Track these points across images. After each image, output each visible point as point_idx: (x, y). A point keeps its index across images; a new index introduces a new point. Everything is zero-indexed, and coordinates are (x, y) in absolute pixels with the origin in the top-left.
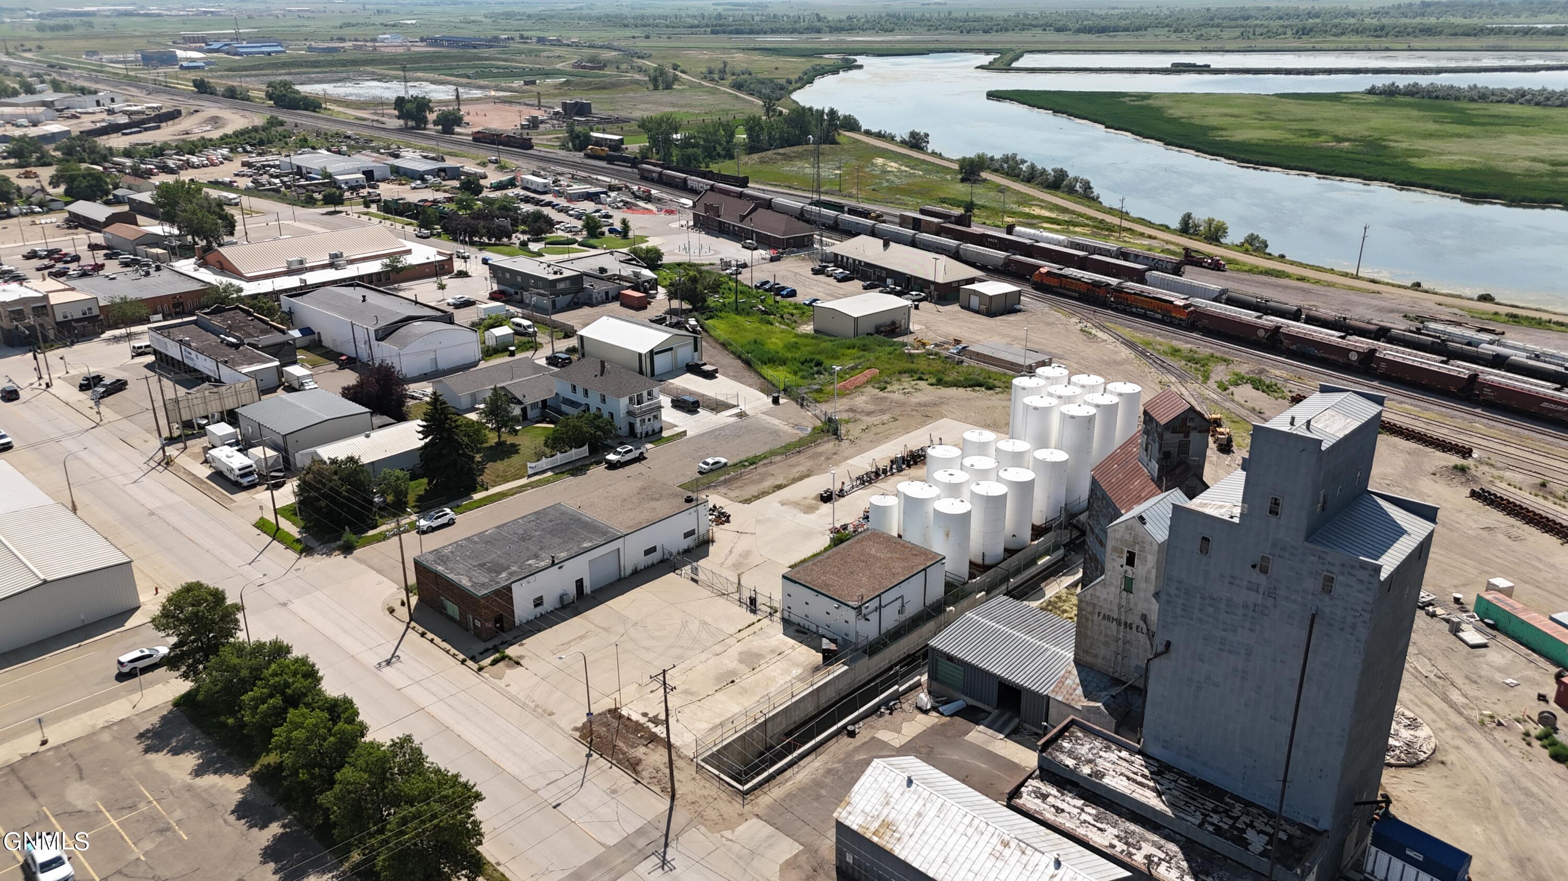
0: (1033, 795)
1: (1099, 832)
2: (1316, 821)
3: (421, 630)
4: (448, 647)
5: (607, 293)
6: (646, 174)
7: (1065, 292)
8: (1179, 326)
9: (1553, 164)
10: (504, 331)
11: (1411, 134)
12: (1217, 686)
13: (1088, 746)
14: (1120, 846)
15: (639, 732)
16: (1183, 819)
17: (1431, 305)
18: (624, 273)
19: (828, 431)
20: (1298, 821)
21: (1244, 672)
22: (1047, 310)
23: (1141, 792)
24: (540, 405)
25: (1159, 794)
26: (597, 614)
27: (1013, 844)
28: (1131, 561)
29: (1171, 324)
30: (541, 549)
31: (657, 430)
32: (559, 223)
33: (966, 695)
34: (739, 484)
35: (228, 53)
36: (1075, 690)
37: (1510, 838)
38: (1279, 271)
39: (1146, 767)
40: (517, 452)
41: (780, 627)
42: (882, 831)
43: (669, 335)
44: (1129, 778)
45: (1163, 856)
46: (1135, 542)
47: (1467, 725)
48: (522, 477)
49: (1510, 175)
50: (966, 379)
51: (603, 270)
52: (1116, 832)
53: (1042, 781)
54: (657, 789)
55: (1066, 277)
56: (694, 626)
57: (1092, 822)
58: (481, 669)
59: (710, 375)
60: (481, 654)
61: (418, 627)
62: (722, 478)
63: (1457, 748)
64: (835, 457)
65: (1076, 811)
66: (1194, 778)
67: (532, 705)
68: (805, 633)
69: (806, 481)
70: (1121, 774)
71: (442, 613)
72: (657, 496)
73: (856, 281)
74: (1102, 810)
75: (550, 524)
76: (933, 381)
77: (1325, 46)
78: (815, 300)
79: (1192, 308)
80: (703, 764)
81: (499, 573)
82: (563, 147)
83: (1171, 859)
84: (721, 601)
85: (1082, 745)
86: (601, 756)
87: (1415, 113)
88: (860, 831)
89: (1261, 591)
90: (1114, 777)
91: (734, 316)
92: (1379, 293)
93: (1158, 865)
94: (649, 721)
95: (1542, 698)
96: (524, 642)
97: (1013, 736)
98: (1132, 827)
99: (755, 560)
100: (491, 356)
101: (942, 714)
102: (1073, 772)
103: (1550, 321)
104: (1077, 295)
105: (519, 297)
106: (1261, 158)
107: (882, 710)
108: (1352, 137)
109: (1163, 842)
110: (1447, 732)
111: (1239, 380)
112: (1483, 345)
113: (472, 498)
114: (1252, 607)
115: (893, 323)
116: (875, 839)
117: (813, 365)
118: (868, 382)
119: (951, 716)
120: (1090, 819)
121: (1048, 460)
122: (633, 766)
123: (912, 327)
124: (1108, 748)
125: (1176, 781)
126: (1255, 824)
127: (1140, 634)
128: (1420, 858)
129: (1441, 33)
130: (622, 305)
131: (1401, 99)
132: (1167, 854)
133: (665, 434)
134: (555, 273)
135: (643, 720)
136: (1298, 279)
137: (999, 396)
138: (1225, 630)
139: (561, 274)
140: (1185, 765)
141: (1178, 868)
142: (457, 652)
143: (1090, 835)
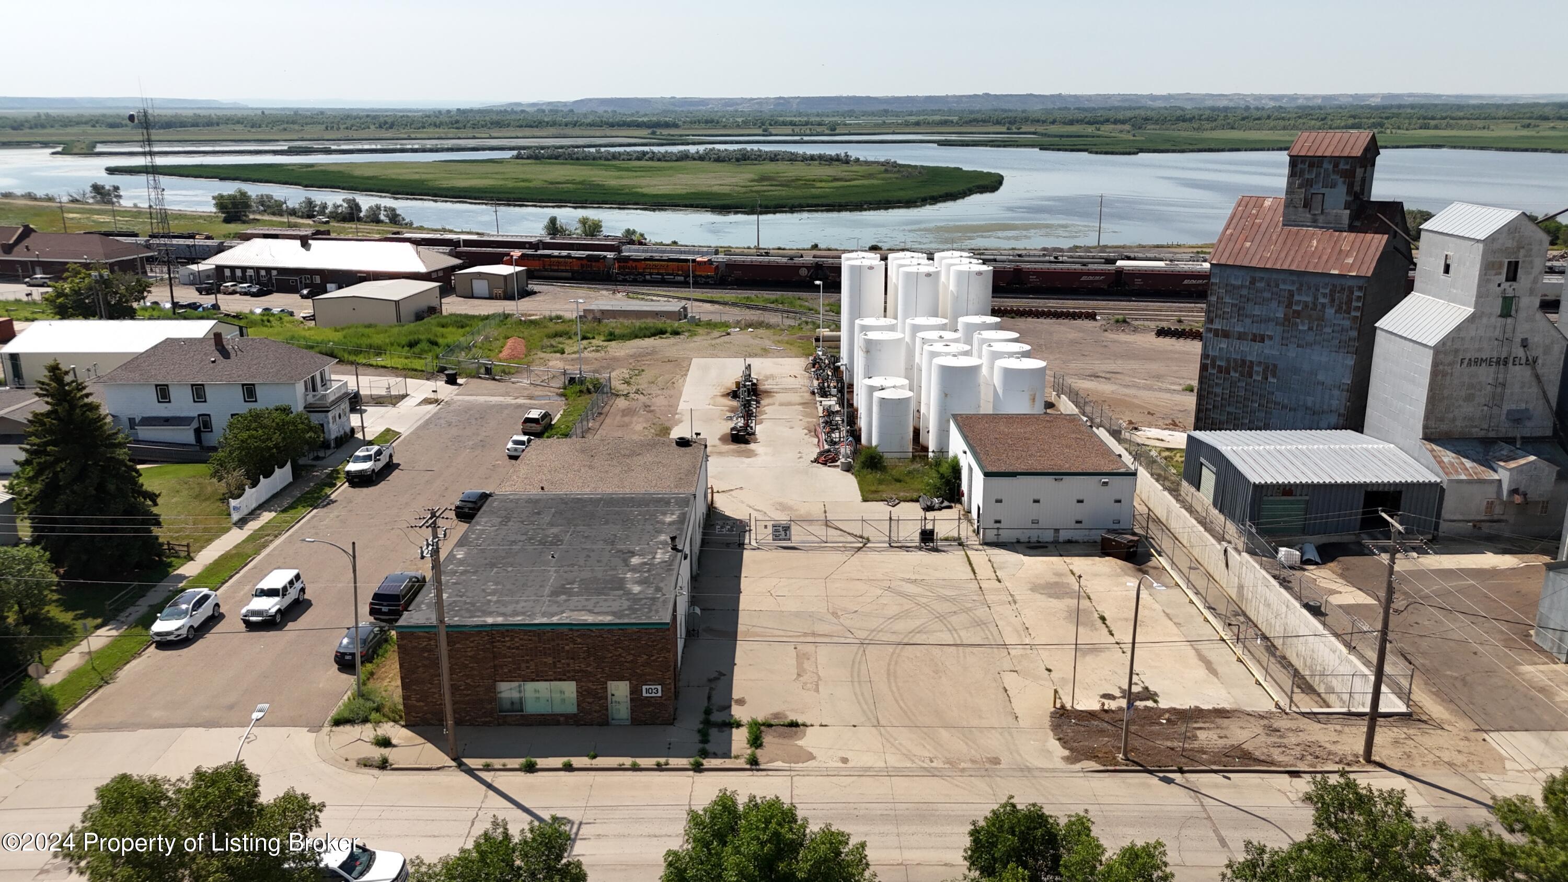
3: (512, 762)
15: (1151, 718)
19: (590, 392)
22: (560, 289)
26: (751, 623)
28: (1512, 276)
31: (348, 433)
33: (1313, 535)
36: (1463, 464)
41: (1003, 552)
46: (1519, 248)
48: (225, 529)
55: (548, 257)
56: (911, 589)
58: (754, 762)
60: (705, 742)
61: (495, 762)
64: (653, 408)
67: (939, 764)
68: (1045, 547)
75: (546, 516)
76: (606, 338)
80: (1302, 710)
84: (871, 555)
86: (1184, 771)
94: (1132, 701)
101: (1316, 563)
113: (184, 575)
115: (432, 309)
119: (1331, 560)
122: (1243, 759)
127: (1517, 368)
131: (549, 161)
133: (365, 434)
135: (1122, 703)
137: (698, 338)
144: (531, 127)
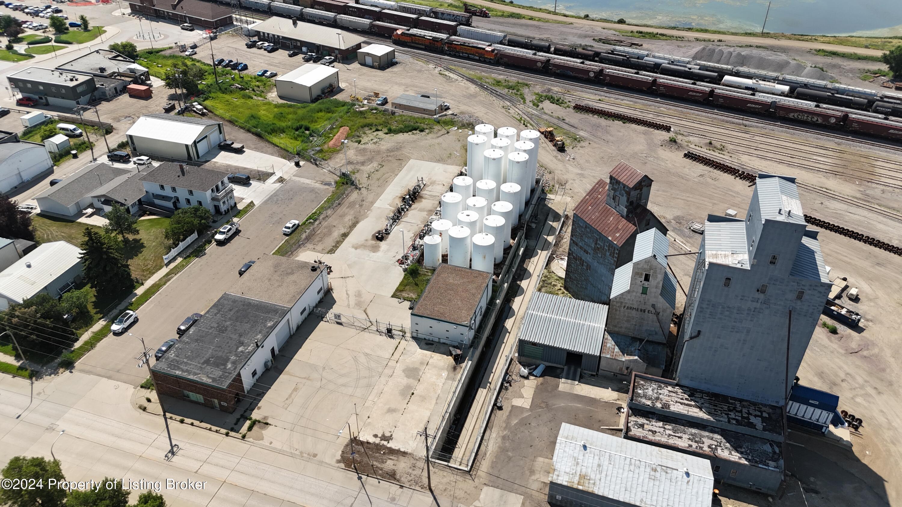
0: (636, 427)
1: (680, 440)
2: (777, 402)
3: (179, 418)
4: (209, 426)
5: (115, 89)
7: (415, 45)
8: (490, 63)
10: (59, 139)
12: (727, 349)
13: (650, 389)
14: (694, 445)
15: (380, 450)
16: (719, 421)
17: (600, 29)
18: (121, 71)
19: (347, 184)
20: (767, 404)
21: (744, 340)
22: (411, 60)
23: (692, 410)
24: (137, 203)
25: (701, 409)
26: (292, 367)
27: (659, 469)
28: (647, 278)
29: (485, 62)
30: (240, 336)
31: (233, 205)
32: (25, 22)
33: (545, 361)
34: (317, 239)
36: (614, 349)
38: (517, 14)
39: (684, 393)
40: (142, 246)
41: (414, 344)
42: (582, 481)
43: (203, 127)
44: (681, 404)
45: (716, 443)
46: (650, 269)
48: (161, 267)
50: (405, 127)
51: (103, 70)
52: (687, 436)
53: (636, 416)
54: (418, 488)
55: (414, 35)
56: (362, 359)
57: (673, 434)
58: (244, 437)
59: (239, 151)
60: (236, 424)
61: (174, 416)
62: (304, 236)
64: (364, 203)
65: (662, 430)
66: (709, 392)
67: (297, 453)
68: (432, 344)
69: (359, 226)
70: (676, 402)
71: (184, 400)
72: (289, 271)
73: (280, 50)
74: (674, 425)
75: (232, 313)
76: (387, 131)
78: (266, 72)
79: (496, 52)
80: (433, 460)
81: (225, 365)
83: (720, 444)
84: (366, 334)
85: (647, 389)
86: (368, 476)
88: (569, 485)
89: (760, 301)
90: (674, 405)
91: (221, 95)
92: (572, 24)
93: (716, 449)
94: (381, 440)
96: (259, 405)
97: (581, 380)
98: (694, 431)
99: (366, 297)
100: (59, 161)
101: (536, 376)
102: (653, 407)
103: (657, 34)
104: (423, 47)
105: (44, 101)
107: (506, 385)
109: (711, 435)
111: (540, 98)
112: (646, 58)
113: (136, 295)
114: (753, 310)
115: (331, 85)
116: (580, 488)
117: (303, 129)
118: (346, 138)
119: (542, 376)
120: (671, 432)
121: (511, 192)
122: (392, 476)
123: (342, 85)
124: (660, 387)
125: (703, 398)
126: (751, 412)
127: (650, 314)
128: (817, 403)
130: (131, 96)
132: (717, 441)
133: (240, 207)
134: (72, 80)
135: (377, 441)
136: (530, 19)
137: (431, 135)
138: (735, 322)
139: (76, 80)
140: (703, 387)
141: (726, 448)
142: (218, 429)
143: (675, 442)
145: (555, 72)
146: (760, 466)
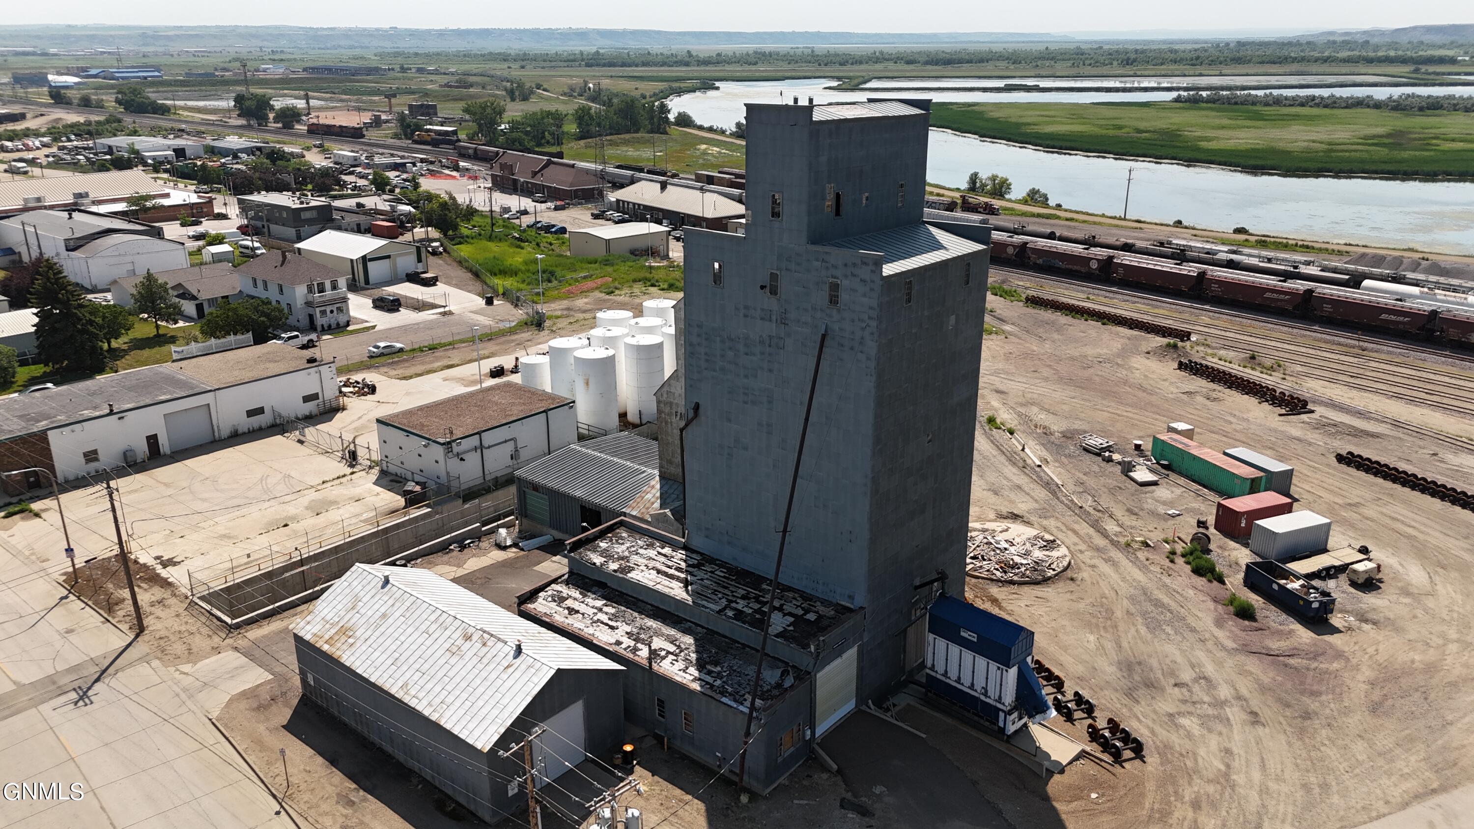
0: (550, 599)
1: (610, 631)
2: (851, 598)
5: (358, 225)
6: (463, 151)
9: (1329, 144)
10: (223, 248)
11: (1204, 126)
13: (627, 545)
14: (628, 643)
15: (141, 573)
18: (383, 209)
19: (532, 324)
20: (834, 601)
23: (667, 583)
24: (219, 302)
25: (686, 585)
26: (169, 470)
27: (476, 636)
33: (554, 528)
34: (407, 365)
35: (105, 78)
36: (653, 503)
37: (1125, 644)
38: (1054, 215)
39: (685, 561)
41: (374, 478)
42: (337, 638)
44: (659, 572)
45: (672, 648)
47: (1109, 546)
48: (165, 362)
49: (1289, 152)
51: (359, 205)
52: (628, 629)
53: (567, 584)
54: (125, 627)
56: (274, 479)
57: (606, 621)
59: (427, 283)
63: (1093, 566)
64: (527, 342)
65: (591, 611)
66: (738, 568)
67: (28, 553)
68: (400, 482)
70: (653, 568)
74: (622, 608)
77: (1146, 73)
80: (197, 601)
82: (396, 136)
83: (681, 652)
84: (322, 459)
85: (622, 544)
86: (78, 597)
87: (1214, 113)
88: (313, 640)
89: (774, 318)
90: (643, 572)
91: (485, 242)
92: (1141, 228)
93: (663, 658)
94: (159, 563)
95: (1201, 524)
96: (59, 496)
101: (522, 550)
102: (599, 569)
106: (1064, 144)
107: (452, 548)
108: (1151, 129)
109: (679, 635)
110: (1086, 553)
112: (1221, 254)
113: (93, 379)
114: (768, 341)
115: (650, 249)
116: (326, 647)
117: (544, 274)
118: (597, 288)
119: (530, 550)
120: (604, 618)
122: (109, 606)
123: (671, 255)
124: (651, 546)
125: (712, 572)
126: (784, 607)
128: (973, 637)
129: (1249, 61)
130: (373, 235)
131: (1205, 105)
132: (679, 647)
133: (351, 328)
135: (153, 563)
136: (1066, 219)
138: (746, 376)
140: (727, 554)
141: (685, 660)
143: (597, 634)
144: (1274, 63)
145: (1035, 264)
146: (724, 700)
